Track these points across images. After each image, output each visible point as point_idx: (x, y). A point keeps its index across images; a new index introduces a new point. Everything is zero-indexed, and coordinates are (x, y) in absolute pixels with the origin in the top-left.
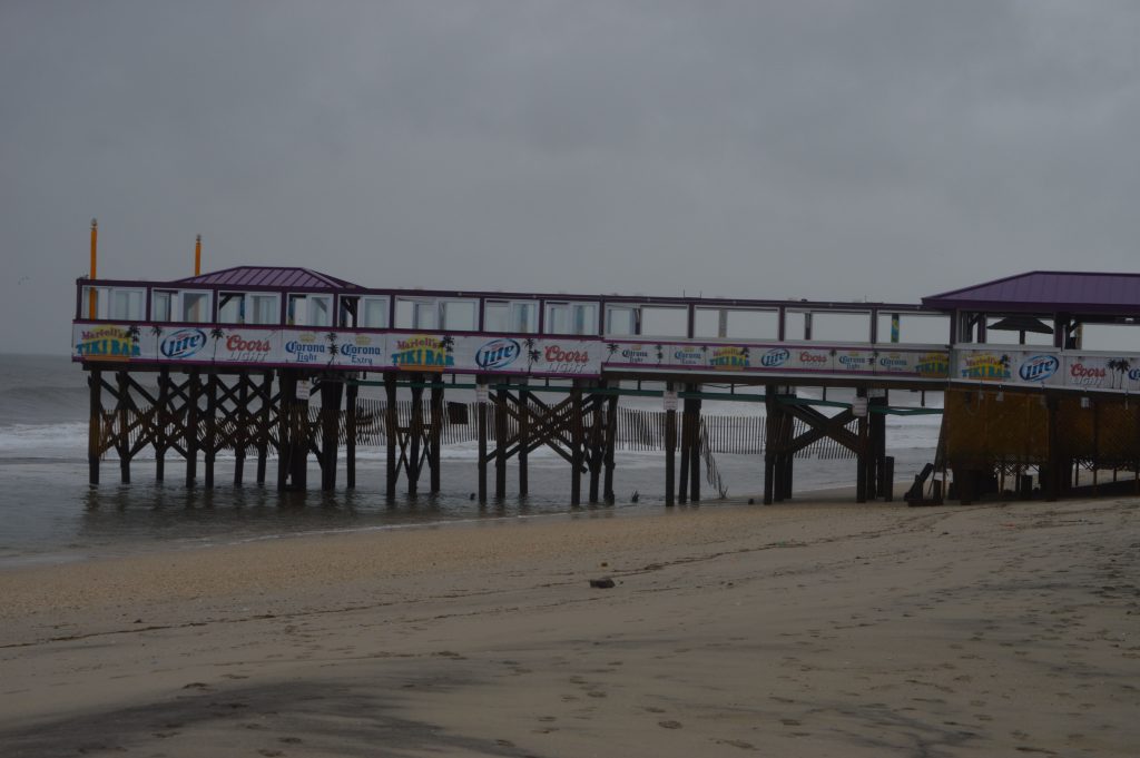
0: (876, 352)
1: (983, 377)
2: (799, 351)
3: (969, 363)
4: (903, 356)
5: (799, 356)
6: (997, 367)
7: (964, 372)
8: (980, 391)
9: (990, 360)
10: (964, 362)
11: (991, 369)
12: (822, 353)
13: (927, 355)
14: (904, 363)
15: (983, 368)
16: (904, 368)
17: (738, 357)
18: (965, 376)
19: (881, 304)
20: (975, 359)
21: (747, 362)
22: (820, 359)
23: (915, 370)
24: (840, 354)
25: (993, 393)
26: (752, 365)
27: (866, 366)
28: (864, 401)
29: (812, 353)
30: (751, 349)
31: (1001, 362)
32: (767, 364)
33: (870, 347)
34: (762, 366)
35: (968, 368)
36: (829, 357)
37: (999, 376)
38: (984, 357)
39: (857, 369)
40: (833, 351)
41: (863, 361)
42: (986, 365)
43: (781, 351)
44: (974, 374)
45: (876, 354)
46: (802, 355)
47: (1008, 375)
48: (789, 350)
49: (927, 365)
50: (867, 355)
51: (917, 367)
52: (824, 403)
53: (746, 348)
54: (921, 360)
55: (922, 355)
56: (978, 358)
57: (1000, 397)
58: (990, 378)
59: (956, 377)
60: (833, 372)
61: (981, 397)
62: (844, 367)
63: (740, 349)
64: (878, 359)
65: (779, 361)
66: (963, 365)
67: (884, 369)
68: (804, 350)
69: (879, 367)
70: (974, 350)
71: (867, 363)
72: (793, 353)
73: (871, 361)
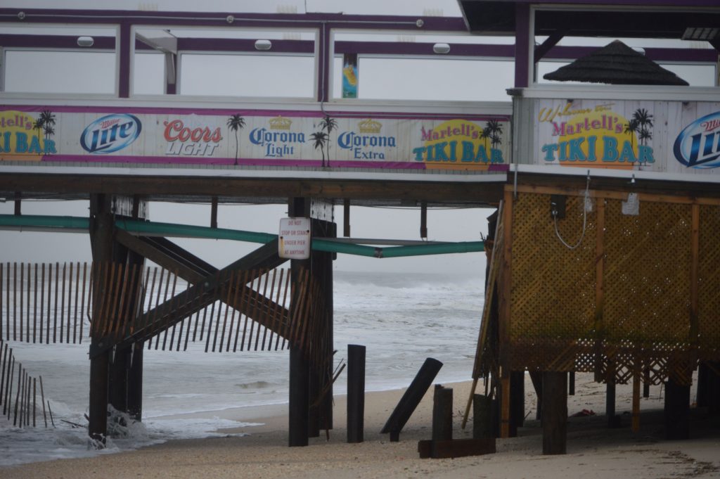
0: (329, 119)
1: (591, 161)
2: (163, 118)
3: (560, 130)
4: (387, 128)
5: (163, 128)
6: (622, 138)
7: (549, 149)
8: (587, 193)
9: (607, 122)
10: (550, 127)
11: (610, 143)
12: (212, 122)
13: (439, 125)
14: (391, 142)
15: (592, 140)
16: (391, 154)
17: (31, 133)
18: (550, 158)
19: (340, 16)
20: (573, 120)
21: (50, 145)
22: (207, 135)
23: (413, 159)
24: (250, 123)
25: (614, 195)
26: (61, 150)
27: (307, 151)
28: (304, 225)
29: (191, 122)
30: (57, 116)
31: (632, 127)
32: (94, 148)
33: (316, 107)
34: (83, 152)
35: (556, 140)
36: (226, 132)
37: (628, 159)
38: (595, 116)
39: (286, 157)
40: (236, 118)
41: (301, 138)
42: (600, 133)
43: (123, 119)
44: (572, 153)
45: (329, 125)
46: (168, 127)
47: (647, 156)
48: (140, 116)
49: (440, 148)
50: (310, 127)
51: (418, 151)
52: (213, 231)
53: (46, 114)
54: (427, 135)
55: (428, 125)
56: (580, 118)
57: (631, 205)
58: (608, 162)
59: (530, 162)
60: (236, 162)
61: (588, 207)
62: (259, 152)
63: (35, 116)
64: (334, 136)
65: (119, 141)
66: (545, 135)
67: (346, 155)
68: (172, 118)
69: (335, 152)
70: (570, 101)
71: (310, 142)
72: (148, 121)
73: (319, 138)
